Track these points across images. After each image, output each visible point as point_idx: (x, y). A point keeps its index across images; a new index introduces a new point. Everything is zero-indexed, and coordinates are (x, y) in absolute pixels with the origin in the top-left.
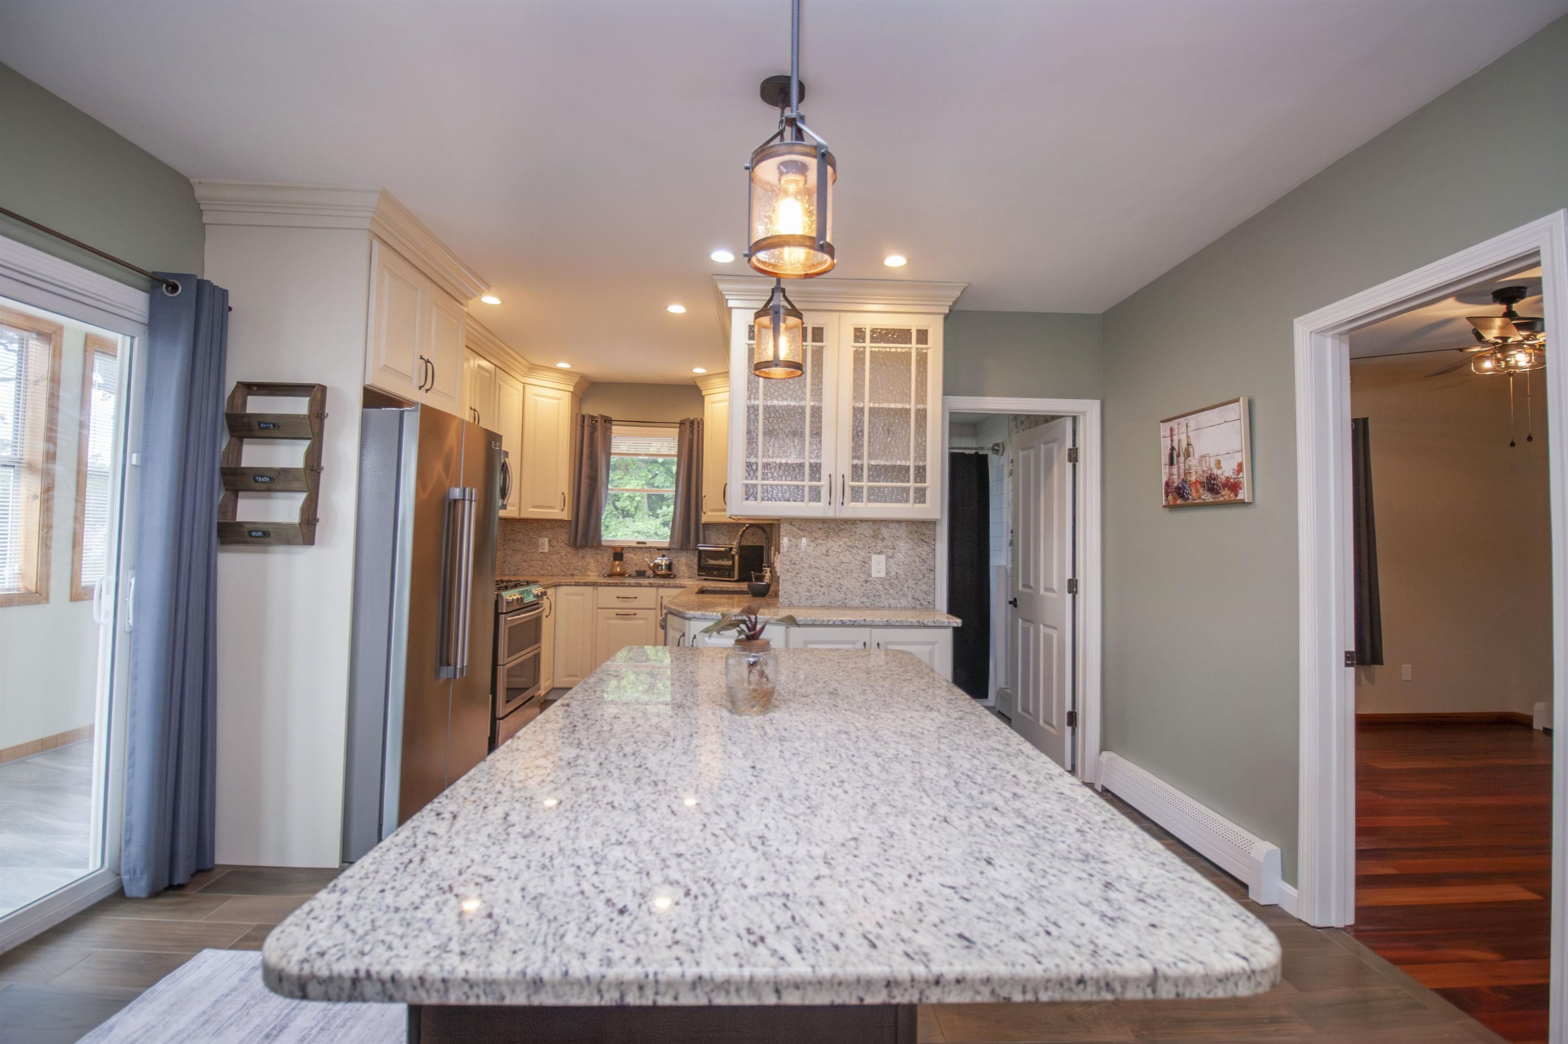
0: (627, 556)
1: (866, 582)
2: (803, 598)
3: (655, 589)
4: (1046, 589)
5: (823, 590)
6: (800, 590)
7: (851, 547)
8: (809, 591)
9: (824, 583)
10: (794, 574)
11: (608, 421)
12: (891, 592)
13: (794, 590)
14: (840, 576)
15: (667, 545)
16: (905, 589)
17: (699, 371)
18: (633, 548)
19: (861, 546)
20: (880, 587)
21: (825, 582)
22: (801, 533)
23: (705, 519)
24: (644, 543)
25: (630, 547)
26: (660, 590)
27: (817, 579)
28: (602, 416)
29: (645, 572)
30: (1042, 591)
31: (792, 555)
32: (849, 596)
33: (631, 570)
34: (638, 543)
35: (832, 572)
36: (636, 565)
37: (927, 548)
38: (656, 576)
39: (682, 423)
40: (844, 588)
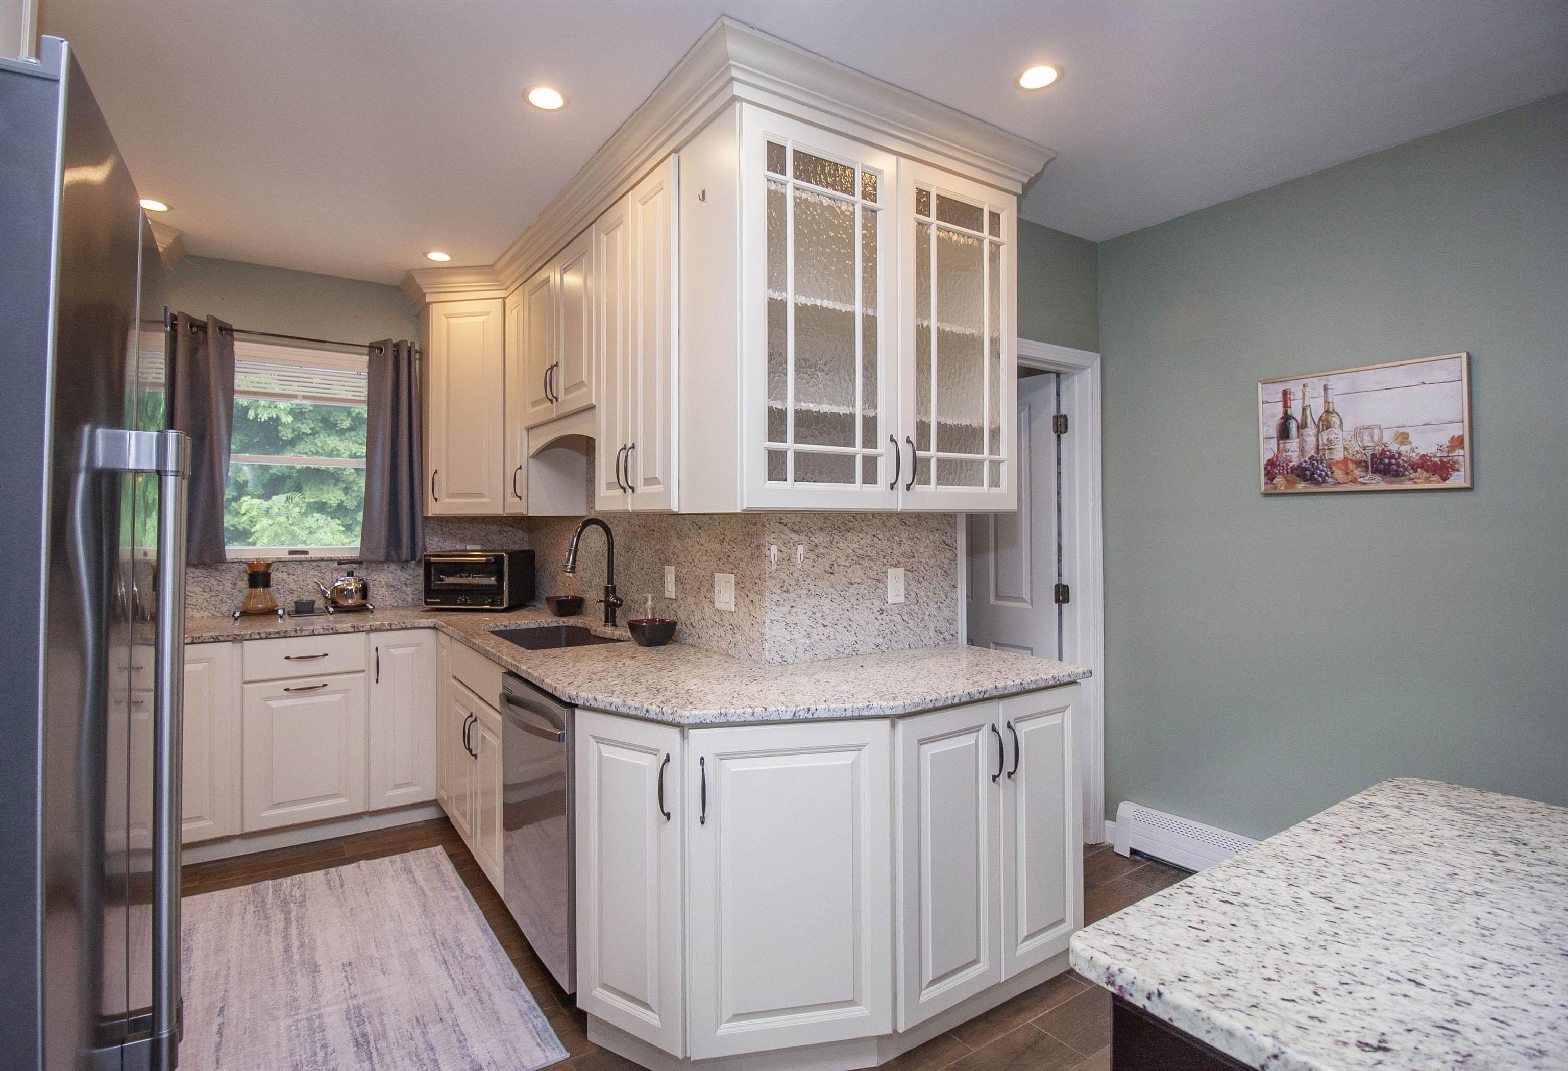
0: (276, 576)
1: (881, 611)
2: (801, 649)
3: (362, 635)
4: (998, 597)
5: (827, 631)
6: (796, 636)
7: (861, 557)
8: (808, 636)
9: (829, 620)
10: (786, 609)
11: (227, 331)
12: (911, 624)
13: (788, 636)
14: (849, 606)
15: (356, 555)
16: (927, 617)
17: (439, 257)
18: (284, 562)
19: (874, 555)
20: (898, 619)
21: (829, 618)
22: (795, 537)
23: (433, 509)
24: (306, 553)
25: (280, 561)
26: (373, 635)
27: (819, 615)
28: (216, 321)
29: (313, 603)
30: (992, 599)
31: (783, 576)
32: (861, 638)
33: (284, 601)
34: (292, 552)
35: (839, 600)
36: (291, 591)
37: (949, 554)
38: (340, 609)
39: (374, 348)
40: (854, 625)
